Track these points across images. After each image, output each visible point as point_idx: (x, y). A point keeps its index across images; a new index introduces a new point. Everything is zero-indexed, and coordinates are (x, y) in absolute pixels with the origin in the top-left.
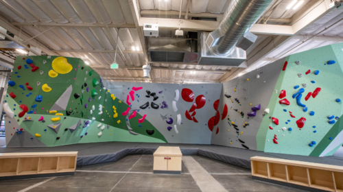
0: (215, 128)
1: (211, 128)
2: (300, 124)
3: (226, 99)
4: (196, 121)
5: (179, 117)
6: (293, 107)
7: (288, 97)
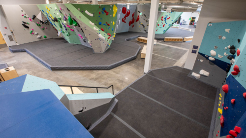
0: (132, 25)
1: (130, 25)
2: (163, 26)
3: (138, 13)
4: (125, 22)
5: (120, 21)
6: (164, 22)
7: (164, 19)
